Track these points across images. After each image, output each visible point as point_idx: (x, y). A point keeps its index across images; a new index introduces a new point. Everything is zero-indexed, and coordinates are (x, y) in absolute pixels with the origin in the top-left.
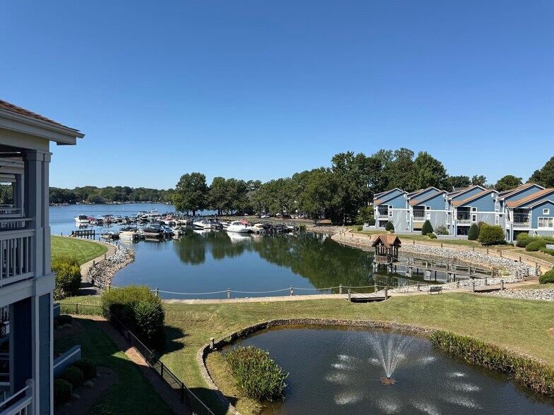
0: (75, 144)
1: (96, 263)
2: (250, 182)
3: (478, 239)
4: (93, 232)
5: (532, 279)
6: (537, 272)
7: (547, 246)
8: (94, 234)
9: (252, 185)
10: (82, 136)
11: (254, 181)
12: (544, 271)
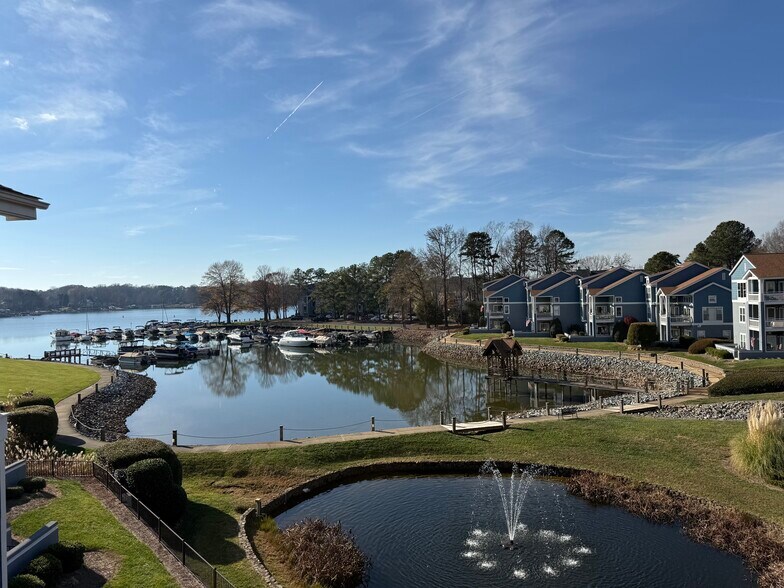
0: (35, 219)
1: (82, 398)
2: (310, 271)
3: (627, 340)
4: (77, 352)
5: (698, 391)
6: (704, 381)
7: (717, 345)
8: (79, 355)
9: (313, 275)
10: (45, 206)
11: (316, 269)
12: (714, 380)
